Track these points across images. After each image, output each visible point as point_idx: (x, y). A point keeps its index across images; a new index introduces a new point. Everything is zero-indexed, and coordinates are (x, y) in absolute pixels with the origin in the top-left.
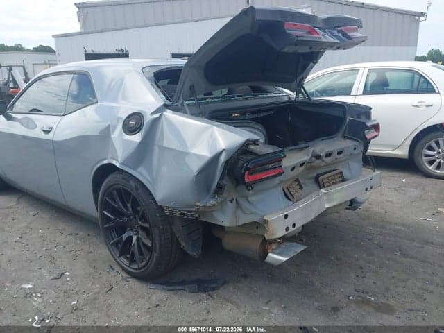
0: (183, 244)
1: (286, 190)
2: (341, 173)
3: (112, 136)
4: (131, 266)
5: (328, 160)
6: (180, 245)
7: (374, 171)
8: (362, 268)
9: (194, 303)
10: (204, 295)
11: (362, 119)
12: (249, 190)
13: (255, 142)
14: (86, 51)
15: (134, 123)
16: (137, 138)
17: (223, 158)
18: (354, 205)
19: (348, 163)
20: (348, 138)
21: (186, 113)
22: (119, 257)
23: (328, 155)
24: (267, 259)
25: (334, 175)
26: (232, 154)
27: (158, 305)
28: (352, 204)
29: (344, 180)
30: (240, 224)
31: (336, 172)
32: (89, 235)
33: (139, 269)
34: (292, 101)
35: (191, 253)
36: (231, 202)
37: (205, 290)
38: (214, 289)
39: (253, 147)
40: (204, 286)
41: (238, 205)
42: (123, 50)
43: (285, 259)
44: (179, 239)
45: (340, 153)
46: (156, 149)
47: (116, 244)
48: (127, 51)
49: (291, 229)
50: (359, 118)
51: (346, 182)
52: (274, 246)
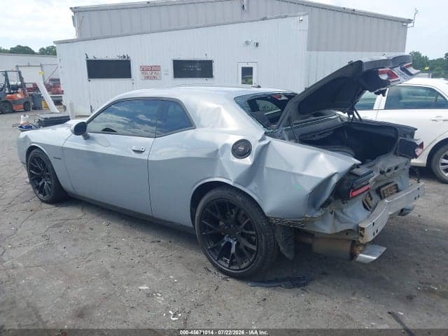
0: (282, 248)
1: (365, 202)
2: (396, 185)
3: (221, 159)
4: (231, 268)
5: (388, 174)
6: (279, 248)
7: (419, 182)
8: (418, 265)
9: (294, 297)
10: (299, 290)
11: (408, 139)
12: (343, 203)
13: (357, 166)
14: (87, 58)
15: (243, 149)
16: (248, 161)
17: (335, 180)
18: (404, 212)
19: (400, 177)
20: (400, 155)
21: (284, 139)
22: (217, 261)
23: (389, 171)
24: (358, 259)
25: (390, 187)
26: (342, 175)
27: (265, 299)
28: (403, 212)
29: (398, 191)
30: (338, 231)
31: (393, 184)
32: (170, 242)
33: (240, 270)
34: (346, 123)
35: (288, 256)
36: (332, 213)
37: (298, 286)
38: (305, 285)
39: (356, 171)
40: (297, 282)
41: (336, 216)
42: (124, 57)
43: (375, 258)
44: (279, 244)
45: (396, 168)
46: (265, 171)
47: (213, 249)
48: (128, 58)
49: (376, 234)
50: (406, 137)
51: (400, 193)
52: (361, 248)
